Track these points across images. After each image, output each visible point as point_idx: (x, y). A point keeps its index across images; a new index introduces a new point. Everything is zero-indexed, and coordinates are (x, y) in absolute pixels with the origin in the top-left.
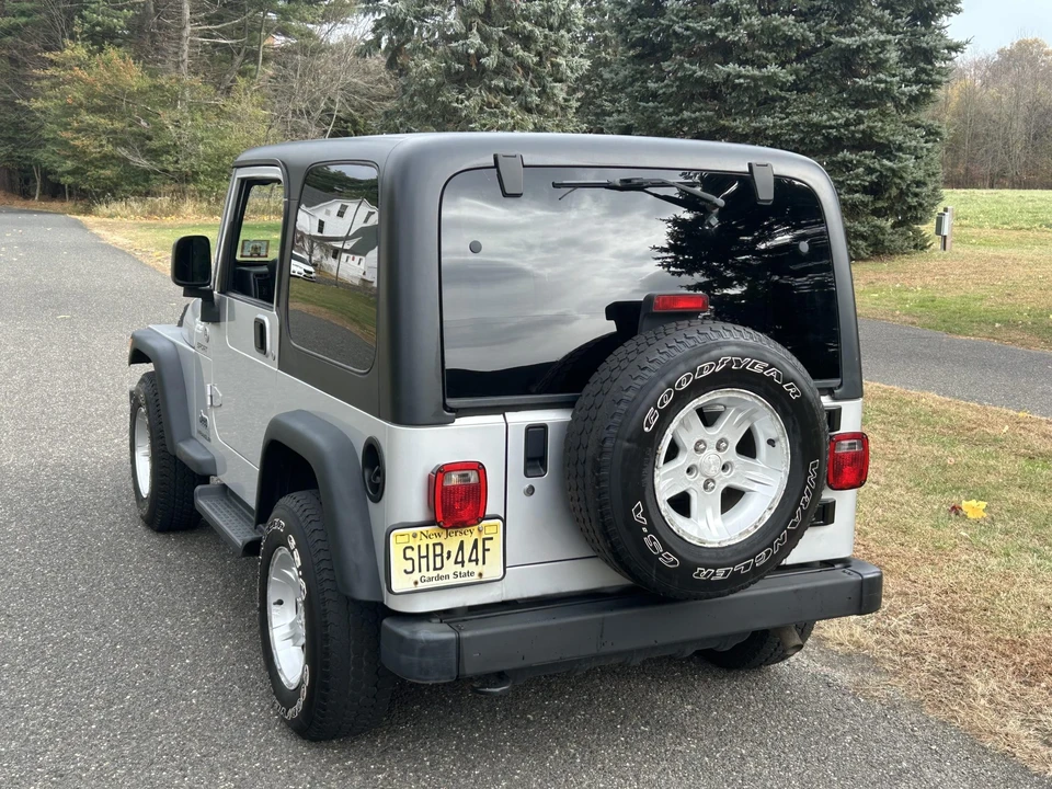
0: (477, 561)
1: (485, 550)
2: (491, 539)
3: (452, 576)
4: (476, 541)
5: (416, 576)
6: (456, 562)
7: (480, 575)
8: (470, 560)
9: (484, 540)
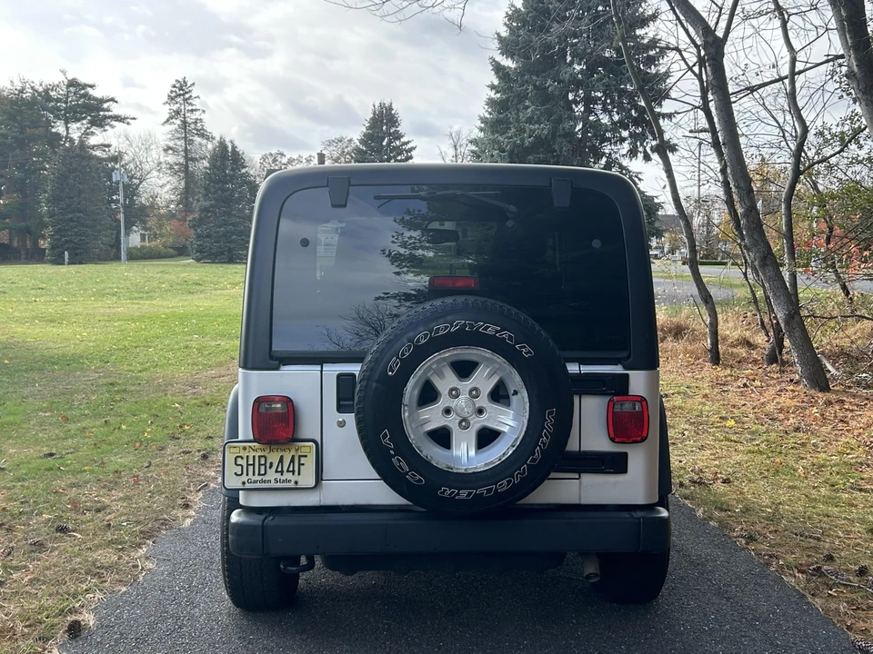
0: (293, 472)
1: (300, 464)
2: (306, 456)
3: (273, 481)
4: (293, 456)
5: (244, 478)
6: (276, 471)
7: (296, 483)
8: (288, 471)
9: (300, 457)
